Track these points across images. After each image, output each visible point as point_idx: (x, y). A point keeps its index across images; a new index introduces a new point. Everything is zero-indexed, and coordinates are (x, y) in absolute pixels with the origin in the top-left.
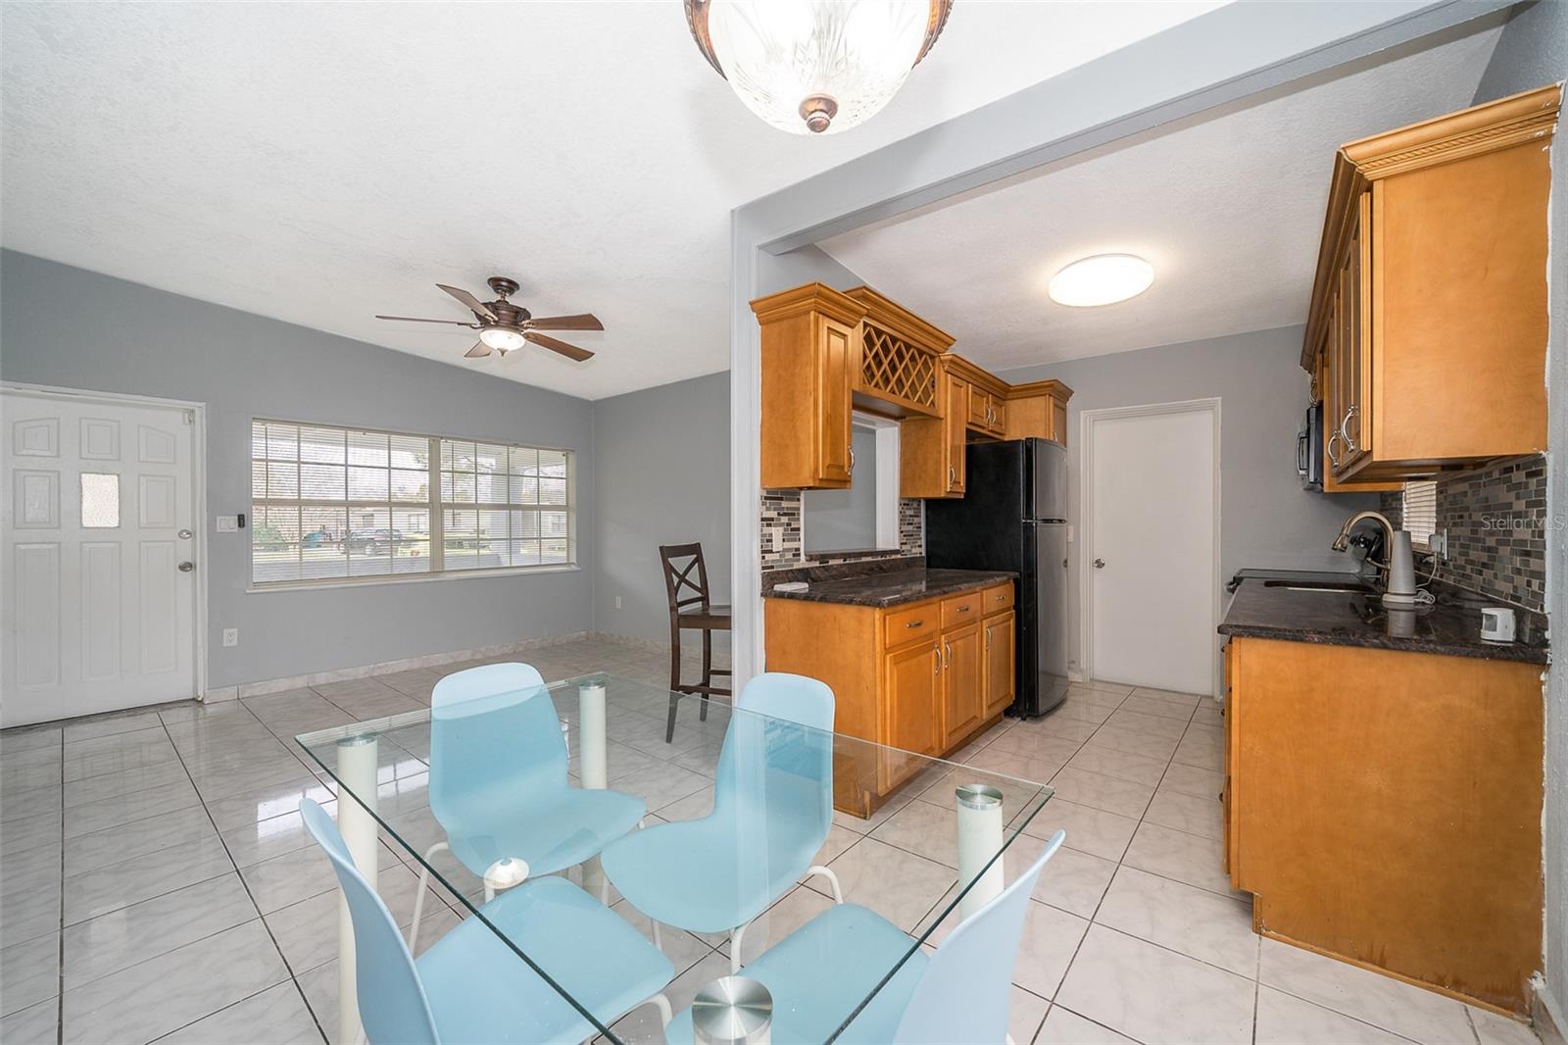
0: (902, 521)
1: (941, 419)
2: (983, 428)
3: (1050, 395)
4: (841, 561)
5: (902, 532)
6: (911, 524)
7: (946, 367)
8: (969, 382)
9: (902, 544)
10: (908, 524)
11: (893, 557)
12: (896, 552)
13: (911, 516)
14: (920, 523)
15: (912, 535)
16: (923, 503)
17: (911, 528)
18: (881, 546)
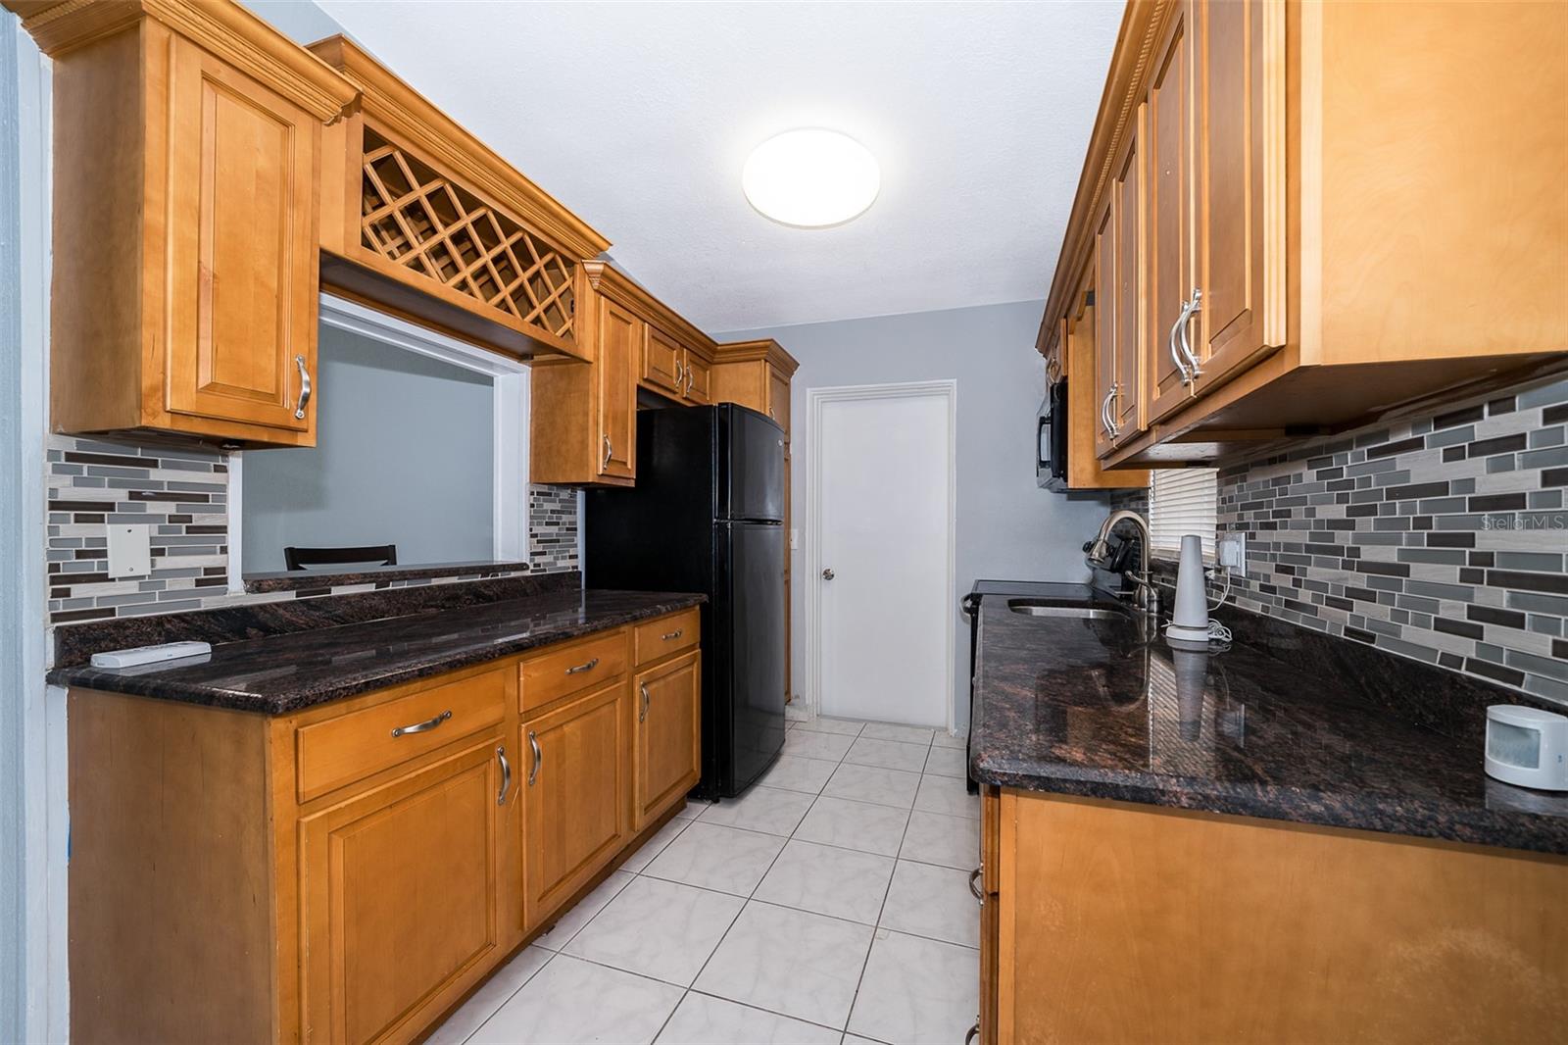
0: (535, 519)
1: (589, 362)
2: (675, 393)
3: (766, 361)
4: (371, 588)
5: (533, 536)
6: (558, 524)
7: (596, 285)
8: (645, 321)
9: (532, 554)
10: (547, 524)
11: (513, 574)
12: (522, 567)
13: (553, 512)
14: (575, 523)
15: (558, 541)
16: (580, 495)
17: (554, 529)
18: (500, 557)
